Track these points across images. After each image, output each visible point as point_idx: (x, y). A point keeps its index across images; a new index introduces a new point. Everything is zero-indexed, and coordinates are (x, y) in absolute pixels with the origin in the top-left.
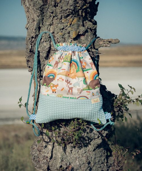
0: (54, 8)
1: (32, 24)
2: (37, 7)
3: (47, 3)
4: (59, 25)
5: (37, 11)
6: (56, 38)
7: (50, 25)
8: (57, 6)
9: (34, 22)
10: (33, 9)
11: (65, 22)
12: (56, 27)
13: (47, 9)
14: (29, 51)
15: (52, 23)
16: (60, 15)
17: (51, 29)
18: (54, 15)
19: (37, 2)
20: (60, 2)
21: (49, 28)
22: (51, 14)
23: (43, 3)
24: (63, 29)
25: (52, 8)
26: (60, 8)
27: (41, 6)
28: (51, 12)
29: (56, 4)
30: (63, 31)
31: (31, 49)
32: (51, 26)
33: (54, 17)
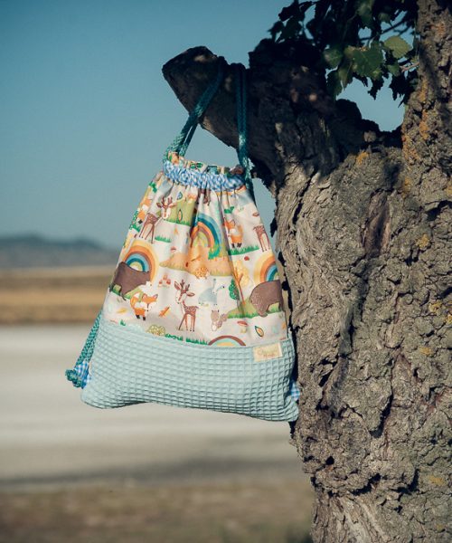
0: (405, 266)
1: (320, 315)
2: (344, 262)
3: (380, 248)
4: (419, 321)
5: (343, 273)
6: (413, 367)
7: (386, 322)
8: (416, 260)
9: (330, 309)
10: (324, 266)
11: (438, 313)
12: (406, 329)
13: (379, 268)
14: (314, 407)
15: (393, 315)
16: (425, 290)
17: (389, 333)
18: (402, 288)
19: (342, 245)
20: (429, 247)
21: (383, 330)
22: (393, 287)
23: (363, 250)
24: (432, 333)
25: (398, 267)
26: (426, 267)
27: (359, 260)
28: (395, 279)
29: (414, 255)
30: (431, 343)
31: (321, 400)
32: (389, 323)
33: (400, 295)
